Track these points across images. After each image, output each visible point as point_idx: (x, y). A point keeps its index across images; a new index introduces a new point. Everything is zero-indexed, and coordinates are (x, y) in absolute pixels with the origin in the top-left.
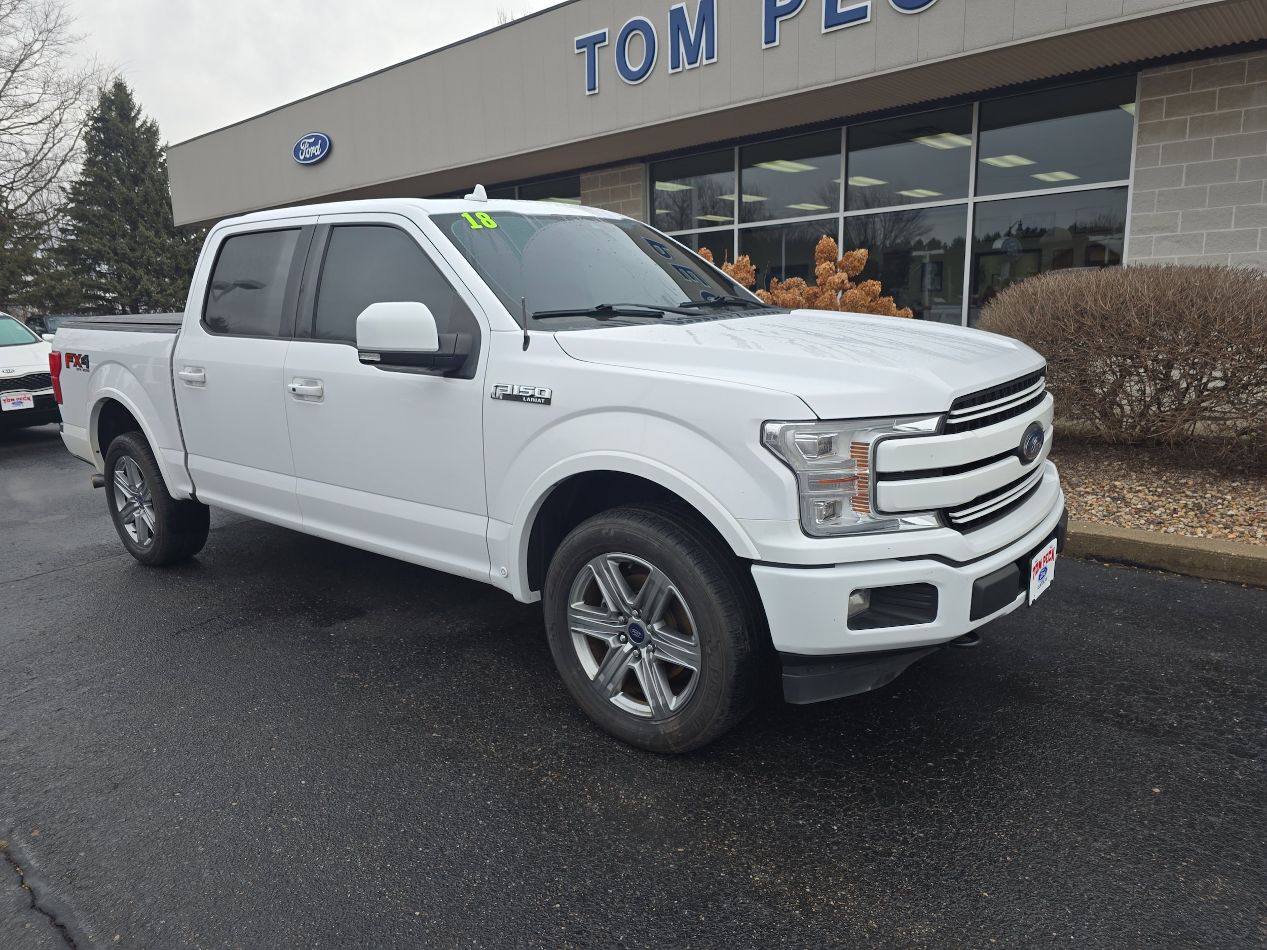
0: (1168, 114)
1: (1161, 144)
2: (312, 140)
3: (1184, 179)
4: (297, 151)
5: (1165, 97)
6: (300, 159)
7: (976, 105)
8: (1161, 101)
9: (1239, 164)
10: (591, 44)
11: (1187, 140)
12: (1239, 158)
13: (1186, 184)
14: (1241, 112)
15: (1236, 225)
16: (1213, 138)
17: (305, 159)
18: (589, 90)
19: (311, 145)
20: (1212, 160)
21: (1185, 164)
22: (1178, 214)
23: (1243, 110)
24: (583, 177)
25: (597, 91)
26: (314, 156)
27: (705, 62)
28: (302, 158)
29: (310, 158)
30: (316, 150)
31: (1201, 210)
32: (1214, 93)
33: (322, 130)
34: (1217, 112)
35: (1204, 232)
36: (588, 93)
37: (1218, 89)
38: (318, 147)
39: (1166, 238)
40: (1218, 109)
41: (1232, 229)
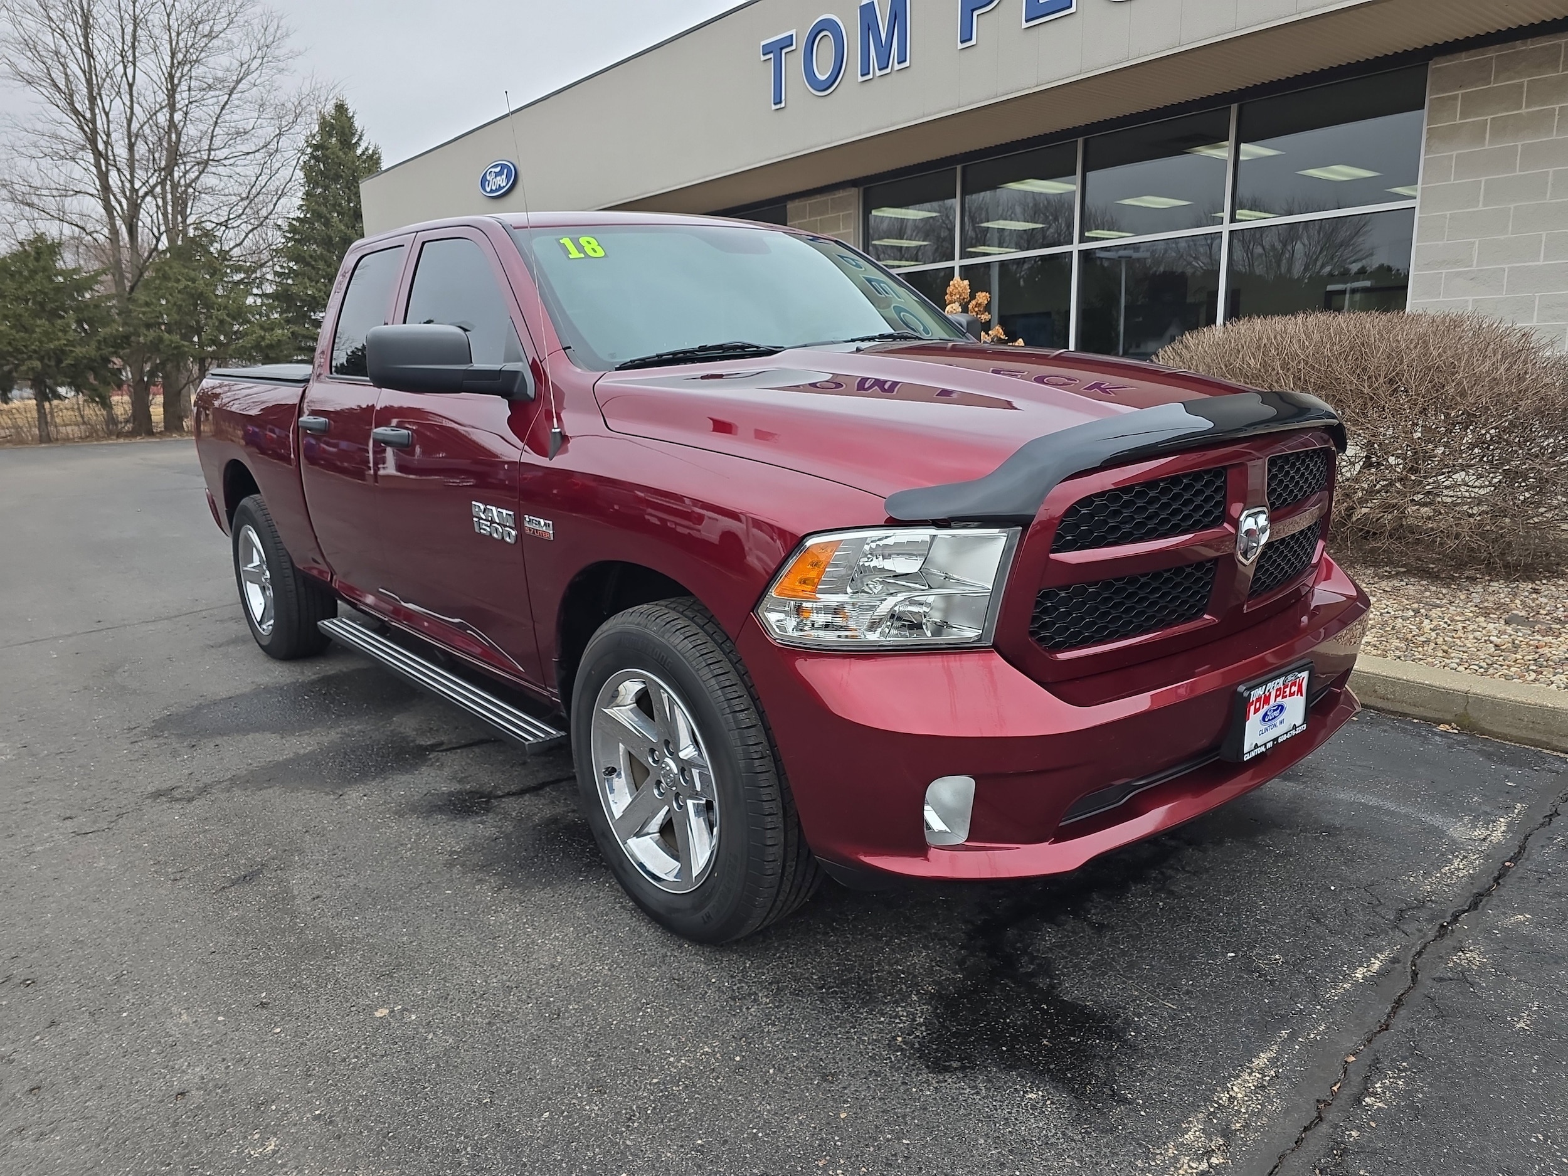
0: (1464, 115)
1: (1455, 153)
2: (498, 169)
3: (1481, 198)
4: (484, 180)
5: (1460, 92)
6: (486, 191)
7: (1234, 108)
8: (1455, 98)
9: (1550, 178)
10: (777, 50)
11: (1487, 147)
12: (1551, 170)
13: (1485, 205)
14: (1554, 109)
15: (1546, 258)
16: (1519, 144)
17: (492, 191)
18: (775, 104)
19: (497, 174)
20: (1518, 173)
21: (1483, 179)
22: (1474, 243)
23: (1557, 107)
24: (791, 206)
25: (783, 105)
26: (500, 188)
27: (897, 67)
28: (488, 189)
29: (497, 190)
30: (501, 181)
31: (1502, 237)
32: (1521, 86)
33: (508, 156)
34: (1524, 111)
35: (1506, 266)
36: (774, 107)
37: (1526, 80)
38: (504, 177)
39: (1458, 274)
40: (1527, 107)
41: (1541, 263)
